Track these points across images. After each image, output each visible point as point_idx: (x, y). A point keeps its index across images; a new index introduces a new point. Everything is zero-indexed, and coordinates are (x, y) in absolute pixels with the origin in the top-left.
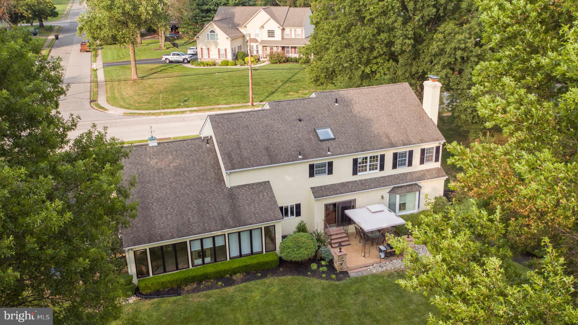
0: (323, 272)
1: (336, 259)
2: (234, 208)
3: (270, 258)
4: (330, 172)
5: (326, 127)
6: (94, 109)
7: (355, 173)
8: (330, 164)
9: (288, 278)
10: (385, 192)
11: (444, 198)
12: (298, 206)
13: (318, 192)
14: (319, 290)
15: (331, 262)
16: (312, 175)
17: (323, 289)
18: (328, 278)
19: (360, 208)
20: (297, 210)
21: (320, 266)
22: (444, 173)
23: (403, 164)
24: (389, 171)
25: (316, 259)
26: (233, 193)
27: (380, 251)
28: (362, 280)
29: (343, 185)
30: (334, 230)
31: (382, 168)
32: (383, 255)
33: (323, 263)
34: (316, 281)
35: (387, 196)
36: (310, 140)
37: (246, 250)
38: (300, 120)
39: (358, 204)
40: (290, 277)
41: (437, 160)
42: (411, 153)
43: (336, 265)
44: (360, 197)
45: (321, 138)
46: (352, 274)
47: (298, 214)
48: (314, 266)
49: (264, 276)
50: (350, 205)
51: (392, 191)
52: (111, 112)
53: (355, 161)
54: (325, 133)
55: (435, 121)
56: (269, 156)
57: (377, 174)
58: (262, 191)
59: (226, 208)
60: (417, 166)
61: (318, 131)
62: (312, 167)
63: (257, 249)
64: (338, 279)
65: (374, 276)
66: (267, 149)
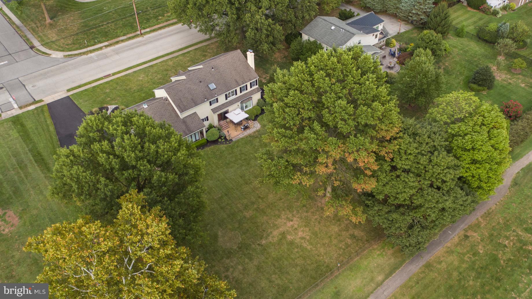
0: (224, 142)
1: (227, 136)
2: (187, 126)
3: (204, 141)
4: (217, 102)
5: (211, 83)
6: (40, 54)
7: (226, 99)
8: (217, 99)
9: (212, 147)
10: (239, 103)
11: (261, 100)
12: (207, 117)
13: (214, 111)
14: (224, 149)
15: (225, 137)
16: (211, 105)
17: (226, 148)
18: (226, 143)
19: (231, 112)
20: (207, 119)
21: (222, 139)
22: (260, 89)
23: (244, 90)
24: (239, 94)
25: (220, 137)
26: (184, 121)
27: (242, 128)
28: (238, 141)
29: (223, 105)
30: (222, 122)
31: (236, 94)
32: (243, 130)
33: (222, 138)
34: (222, 146)
35: (240, 105)
36: (207, 91)
37: (194, 140)
38: (201, 82)
39: (229, 111)
40: (213, 146)
41: (257, 85)
42: (246, 86)
43: (227, 138)
44: (230, 108)
45: (211, 89)
46: (234, 140)
47: (208, 120)
48: (220, 140)
49: (203, 148)
50: (227, 112)
51: (242, 103)
52: (53, 56)
53: (226, 95)
54: (213, 86)
55: (254, 68)
56: (194, 102)
57: (235, 97)
58: (194, 117)
59: (184, 127)
60: (249, 89)
61: (209, 86)
62: (210, 102)
63: (197, 138)
64: (230, 143)
65: (242, 139)
66: (192, 99)
